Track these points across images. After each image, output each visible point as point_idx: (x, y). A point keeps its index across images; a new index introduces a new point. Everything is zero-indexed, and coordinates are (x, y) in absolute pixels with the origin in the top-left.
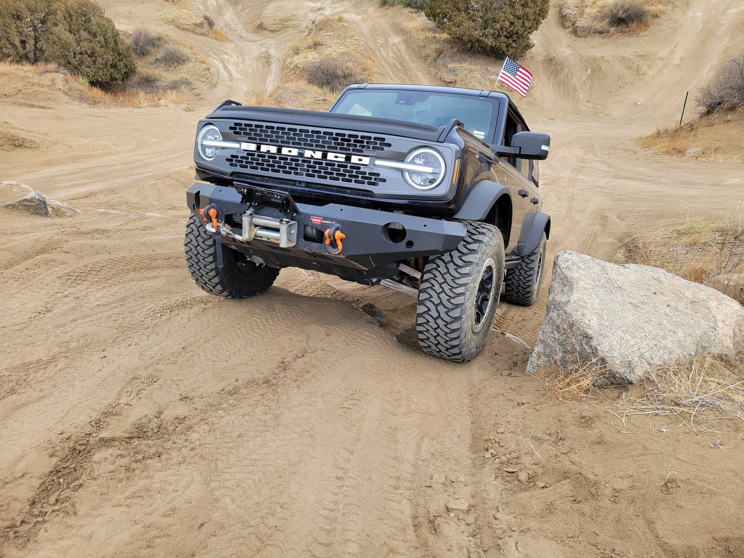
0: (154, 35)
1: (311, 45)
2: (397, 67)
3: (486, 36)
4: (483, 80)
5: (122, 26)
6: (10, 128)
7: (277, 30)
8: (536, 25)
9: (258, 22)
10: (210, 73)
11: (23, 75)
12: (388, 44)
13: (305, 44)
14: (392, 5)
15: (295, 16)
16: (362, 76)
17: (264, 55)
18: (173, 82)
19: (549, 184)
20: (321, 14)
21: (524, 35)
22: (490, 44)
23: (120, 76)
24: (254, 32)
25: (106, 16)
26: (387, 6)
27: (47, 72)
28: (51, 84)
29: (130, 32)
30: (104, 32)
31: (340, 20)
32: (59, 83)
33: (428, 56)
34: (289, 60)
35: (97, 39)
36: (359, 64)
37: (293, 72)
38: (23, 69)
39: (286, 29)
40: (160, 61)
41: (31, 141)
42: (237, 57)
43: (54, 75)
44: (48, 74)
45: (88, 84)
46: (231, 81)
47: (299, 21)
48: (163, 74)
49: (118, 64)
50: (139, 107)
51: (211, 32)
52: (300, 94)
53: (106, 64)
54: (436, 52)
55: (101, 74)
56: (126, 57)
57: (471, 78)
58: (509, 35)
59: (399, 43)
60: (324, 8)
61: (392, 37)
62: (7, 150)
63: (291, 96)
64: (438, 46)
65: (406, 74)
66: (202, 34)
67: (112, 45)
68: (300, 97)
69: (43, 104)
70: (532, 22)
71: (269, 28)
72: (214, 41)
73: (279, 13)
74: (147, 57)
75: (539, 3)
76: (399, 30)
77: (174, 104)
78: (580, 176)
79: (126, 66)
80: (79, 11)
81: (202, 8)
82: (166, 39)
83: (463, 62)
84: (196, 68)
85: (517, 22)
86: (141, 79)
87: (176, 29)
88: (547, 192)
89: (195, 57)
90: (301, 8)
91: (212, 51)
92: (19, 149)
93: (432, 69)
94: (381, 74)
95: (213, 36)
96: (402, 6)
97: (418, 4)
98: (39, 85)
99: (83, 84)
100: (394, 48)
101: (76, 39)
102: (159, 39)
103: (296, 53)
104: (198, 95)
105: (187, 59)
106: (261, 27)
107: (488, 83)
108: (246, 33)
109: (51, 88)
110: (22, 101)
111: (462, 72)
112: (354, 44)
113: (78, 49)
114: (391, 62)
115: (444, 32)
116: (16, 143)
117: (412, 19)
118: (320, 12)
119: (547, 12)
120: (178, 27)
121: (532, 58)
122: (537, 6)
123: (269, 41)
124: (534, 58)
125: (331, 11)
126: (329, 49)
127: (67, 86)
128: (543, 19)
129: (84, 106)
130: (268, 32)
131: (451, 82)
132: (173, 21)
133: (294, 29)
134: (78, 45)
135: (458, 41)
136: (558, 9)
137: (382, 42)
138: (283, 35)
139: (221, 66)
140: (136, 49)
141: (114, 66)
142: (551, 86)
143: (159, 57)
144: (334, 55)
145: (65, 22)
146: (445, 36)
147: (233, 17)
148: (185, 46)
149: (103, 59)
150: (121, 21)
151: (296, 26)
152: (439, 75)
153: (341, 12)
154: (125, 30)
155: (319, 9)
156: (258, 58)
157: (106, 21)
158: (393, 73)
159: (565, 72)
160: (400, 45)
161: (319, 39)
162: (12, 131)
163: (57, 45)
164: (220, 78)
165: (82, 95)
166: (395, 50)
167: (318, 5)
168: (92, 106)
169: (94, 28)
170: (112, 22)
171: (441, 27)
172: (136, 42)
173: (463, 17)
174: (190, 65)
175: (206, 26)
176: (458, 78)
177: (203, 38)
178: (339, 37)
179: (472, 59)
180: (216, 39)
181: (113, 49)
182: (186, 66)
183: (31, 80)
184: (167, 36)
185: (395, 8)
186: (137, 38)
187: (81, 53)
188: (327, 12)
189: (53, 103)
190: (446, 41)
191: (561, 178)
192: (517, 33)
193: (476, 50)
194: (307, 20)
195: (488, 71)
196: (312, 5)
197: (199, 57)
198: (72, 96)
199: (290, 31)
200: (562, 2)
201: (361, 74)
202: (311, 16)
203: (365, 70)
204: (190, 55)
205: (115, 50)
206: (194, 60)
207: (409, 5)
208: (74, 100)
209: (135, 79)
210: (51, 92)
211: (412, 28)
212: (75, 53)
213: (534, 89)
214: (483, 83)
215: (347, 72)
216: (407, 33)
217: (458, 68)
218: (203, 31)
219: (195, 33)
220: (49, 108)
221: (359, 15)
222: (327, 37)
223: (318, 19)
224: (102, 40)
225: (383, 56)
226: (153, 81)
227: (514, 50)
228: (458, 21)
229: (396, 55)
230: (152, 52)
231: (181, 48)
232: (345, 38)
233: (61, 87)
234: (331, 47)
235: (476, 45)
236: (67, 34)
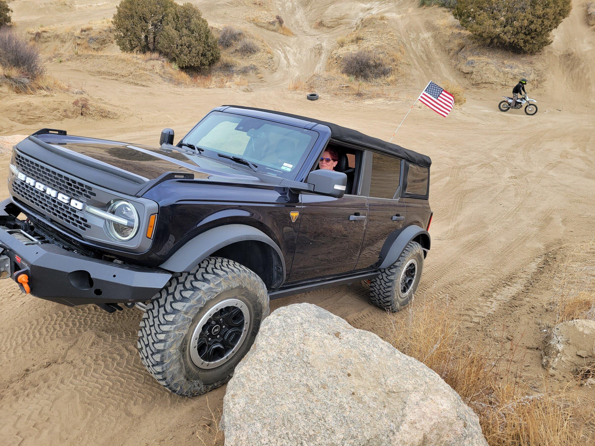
0: (237, 31)
1: (354, 39)
2: (423, 59)
3: (505, 33)
4: (497, 72)
5: (216, 24)
6: (103, 103)
7: (333, 26)
8: (556, 23)
9: (319, 21)
10: (273, 61)
11: (135, 61)
12: (418, 39)
13: (350, 39)
14: (429, 6)
15: (348, 15)
16: (391, 66)
17: (317, 47)
18: (244, 67)
19: (516, 178)
20: (369, 14)
21: (543, 33)
22: (508, 40)
23: (207, 62)
24: (316, 28)
25: (202, 17)
26: (424, 7)
27: (151, 59)
28: (152, 68)
29: (221, 29)
30: (199, 29)
31: (382, 18)
32: (157, 68)
33: (451, 50)
34: (335, 52)
35: (194, 34)
36: (389, 56)
37: (335, 61)
38: (136, 57)
39: (340, 26)
40: (238, 51)
41: (114, 113)
42: (297, 49)
43: (155, 62)
44: (152, 61)
45: (178, 69)
46: (288, 67)
47: (351, 19)
48: (238, 61)
49: (207, 53)
50: (209, 88)
51: (280, 28)
52: (329, 81)
53: (198, 53)
54: (458, 46)
55: (194, 60)
56: (213, 48)
57: (487, 70)
58: (527, 33)
59: (429, 38)
60: (373, 8)
61: (424, 33)
62: (96, 120)
63: (322, 83)
64: (461, 41)
65: (430, 65)
66: (273, 30)
67: (203, 39)
68: (328, 84)
69: (144, 83)
70: (552, 21)
71: (326, 25)
72: (281, 35)
73: (336, 13)
74: (230, 48)
75: (560, 4)
76: (430, 27)
77: (236, 86)
78: (551, 173)
79: (212, 55)
80: (184, 14)
81: (280, 9)
82: (245, 34)
83: (481, 56)
84: (263, 57)
85: (537, 21)
86: (222, 65)
87: (255, 27)
88: (509, 186)
89: (264, 48)
90: (354, 8)
91: (278, 43)
92: (104, 119)
93: (453, 61)
94: (408, 64)
95: (281, 32)
96: (437, 6)
97: (451, 4)
98: (144, 69)
99: (174, 69)
100: (424, 42)
101: (180, 35)
102: (240, 34)
103: (341, 46)
104: (261, 78)
105: (258, 50)
106: (321, 24)
107: (501, 75)
108: (309, 28)
109: (151, 71)
110: (131, 80)
111: (479, 64)
112: (389, 39)
113: (180, 42)
114: (418, 55)
115: (467, 30)
116: (103, 114)
117: (445, 17)
118: (368, 12)
119: (568, 12)
120: (256, 24)
121: (550, 53)
122: (558, 6)
123: (325, 36)
124: (552, 53)
125: (377, 11)
126: (367, 43)
127: (163, 71)
128: (564, 18)
129: (171, 85)
130: (325, 28)
131: (468, 73)
132: (254, 20)
133: (346, 26)
134: (181, 39)
135: (479, 37)
136: (585, 8)
137: (414, 37)
138: (336, 31)
139: (282, 55)
140: (223, 42)
141: (204, 55)
142: (565, 79)
143: (237, 48)
144: (371, 48)
145: (174, 22)
146: (468, 33)
147: (302, 16)
148: (257, 40)
149: (196, 50)
150: (218, 20)
151: (348, 23)
152: (458, 67)
153: (385, 12)
154: (217, 27)
155: (368, 9)
156: (312, 50)
157: (201, 21)
158: (419, 64)
159: (581, 66)
160: (429, 40)
161: (361, 35)
162: (103, 106)
163: (166, 39)
164: (280, 65)
165: (171, 77)
166: (424, 44)
167: (368, 6)
168: (176, 86)
169: (192, 27)
170: (206, 21)
171: (464, 25)
172: (224, 37)
173: (484, 17)
174: (259, 54)
175: (277, 24)
176: (474, 70)
177: (273, 33)
178: (378, 33)
179: (491, 53)
180: (284, 34)
181: (204, 42)
182: (256, 55)
183: (140, 66)
184: (246, 32)
185: (431, 8)
186: (225, 34)
187: (182, 45)
188: (374, 12)
189: (150, 83)
190: (469, 37)
191: (531, 172)
192: (536, 31)
193: (495, 45)
194: (357, 18)
195: (504, 64)
196: (363, 5)
197: (267, 48)
198: (164, 78)
199: (343, 27)
200: (590, 2)
201: (389, 64)
202: (361, 15)
203: (394, 60)
204: (260, 47)
205: (206, 43)
206: (263, 51)
207: (443, 5)
208: (165, 81)
209: (218, 64)
210: (151, 74)
211: (442, 25)
212: (177, 45)
213: (546, 82)
214: (497, 75)
215: (378, 62)
216: (437, 29)
217: (476, 61)
218: (275, 28)
219: (268, 29)
220: (147, 86)
221: (400, 13)
222: (368, 33)
223: (366, 17)
224: (197, 35)
225: (413, 49)
226: (231, 66)
227: (531, 46)
228: (479, 19)
229: (424, 48)
230: (234, 44)
231: (255, 42)
232: (382, 34)
233: (158, 71)
234: (370, 41)
235: (495, 41)
236: (174, 31)
